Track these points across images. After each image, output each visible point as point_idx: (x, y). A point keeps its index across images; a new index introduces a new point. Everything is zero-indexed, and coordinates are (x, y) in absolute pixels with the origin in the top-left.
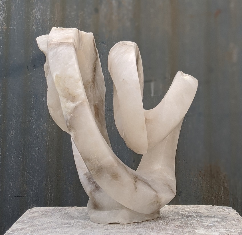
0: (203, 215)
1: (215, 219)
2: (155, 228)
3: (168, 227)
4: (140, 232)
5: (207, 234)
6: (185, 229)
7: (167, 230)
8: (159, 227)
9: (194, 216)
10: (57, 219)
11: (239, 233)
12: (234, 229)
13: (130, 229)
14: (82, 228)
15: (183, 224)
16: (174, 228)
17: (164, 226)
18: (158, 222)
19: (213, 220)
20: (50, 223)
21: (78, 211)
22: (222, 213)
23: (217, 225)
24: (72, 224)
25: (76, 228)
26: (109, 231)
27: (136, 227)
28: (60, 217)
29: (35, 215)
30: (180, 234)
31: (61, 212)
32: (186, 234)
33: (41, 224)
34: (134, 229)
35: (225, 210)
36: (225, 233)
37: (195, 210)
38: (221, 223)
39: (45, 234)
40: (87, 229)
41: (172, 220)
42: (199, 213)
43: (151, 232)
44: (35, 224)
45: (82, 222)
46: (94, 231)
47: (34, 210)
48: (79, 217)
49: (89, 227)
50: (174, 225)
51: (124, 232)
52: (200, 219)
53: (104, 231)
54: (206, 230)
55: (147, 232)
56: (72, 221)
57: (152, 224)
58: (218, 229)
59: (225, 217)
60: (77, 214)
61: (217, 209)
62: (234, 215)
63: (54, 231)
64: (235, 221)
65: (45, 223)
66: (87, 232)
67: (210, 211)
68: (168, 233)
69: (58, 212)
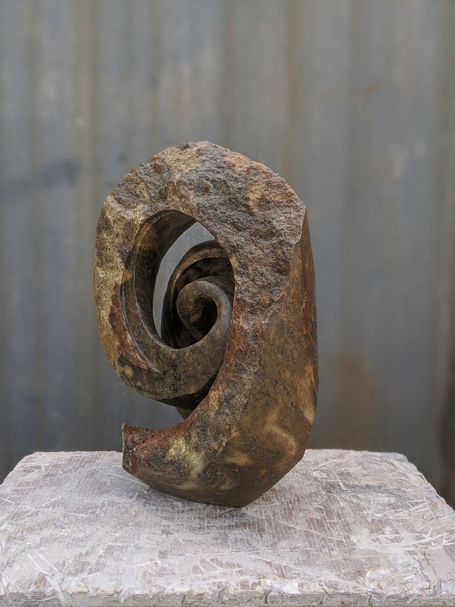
0: (356, 483)
1: (384, 495)
2: (267, 530)
3: (292, 526)
4: (235, 543)
5: (379, 552)
6: (328, 531)
7: (292, 535)
8: (275, 524)
9: (339, 485)
10: (72, 491)
11: (446, 546)
12: (430, 531)
13: (216, 533)
14: (115, 527)
15: (322, 515)
16: (305, 530)
17: (284, 523)
18: (271, 507)
19: (381, 502)
20: (54, 505)
21: (116, 466)
22: (393, 478)
23: (392, 518)
24: (98, 513)
25: (103, 527)
26: (171, 538)
27: (227, 525)
28: (77, 486)
29: (32, 477)
30: (321, 551)
31: (83, 469)
32: (334, 553)
33: (35, 508)
34: (223, 531)
35: (395, 468)
36: (416, 547)
37: (338, 465)
38: (400, 512)
39: (36, 547)
40: (126, 531)
41: (298, 501)
42: (349, 478)
43: (258, 542)
44: (23, 510)
45: (119, 503)
46: (139, 539)
47: (33, 462)
48: (115, 487)
49: (129, 524)
50: (305, 517)
51: (203, 543)
52: (353, 496)
53: (160, 540)
54: (374, 536)
55: (251, 544)
56: (98, 501)
57: (260, 515)
58: (398, 533)
59: (403, 492)
60: (113, 476)
61: (381, 463)
62: (417, 482)
63: (57, 536)
64: (425, 504)
65: (44, 505)
66: (124, 539)
67: (367, 469)
68: (295, 548)
69: (77, 469)
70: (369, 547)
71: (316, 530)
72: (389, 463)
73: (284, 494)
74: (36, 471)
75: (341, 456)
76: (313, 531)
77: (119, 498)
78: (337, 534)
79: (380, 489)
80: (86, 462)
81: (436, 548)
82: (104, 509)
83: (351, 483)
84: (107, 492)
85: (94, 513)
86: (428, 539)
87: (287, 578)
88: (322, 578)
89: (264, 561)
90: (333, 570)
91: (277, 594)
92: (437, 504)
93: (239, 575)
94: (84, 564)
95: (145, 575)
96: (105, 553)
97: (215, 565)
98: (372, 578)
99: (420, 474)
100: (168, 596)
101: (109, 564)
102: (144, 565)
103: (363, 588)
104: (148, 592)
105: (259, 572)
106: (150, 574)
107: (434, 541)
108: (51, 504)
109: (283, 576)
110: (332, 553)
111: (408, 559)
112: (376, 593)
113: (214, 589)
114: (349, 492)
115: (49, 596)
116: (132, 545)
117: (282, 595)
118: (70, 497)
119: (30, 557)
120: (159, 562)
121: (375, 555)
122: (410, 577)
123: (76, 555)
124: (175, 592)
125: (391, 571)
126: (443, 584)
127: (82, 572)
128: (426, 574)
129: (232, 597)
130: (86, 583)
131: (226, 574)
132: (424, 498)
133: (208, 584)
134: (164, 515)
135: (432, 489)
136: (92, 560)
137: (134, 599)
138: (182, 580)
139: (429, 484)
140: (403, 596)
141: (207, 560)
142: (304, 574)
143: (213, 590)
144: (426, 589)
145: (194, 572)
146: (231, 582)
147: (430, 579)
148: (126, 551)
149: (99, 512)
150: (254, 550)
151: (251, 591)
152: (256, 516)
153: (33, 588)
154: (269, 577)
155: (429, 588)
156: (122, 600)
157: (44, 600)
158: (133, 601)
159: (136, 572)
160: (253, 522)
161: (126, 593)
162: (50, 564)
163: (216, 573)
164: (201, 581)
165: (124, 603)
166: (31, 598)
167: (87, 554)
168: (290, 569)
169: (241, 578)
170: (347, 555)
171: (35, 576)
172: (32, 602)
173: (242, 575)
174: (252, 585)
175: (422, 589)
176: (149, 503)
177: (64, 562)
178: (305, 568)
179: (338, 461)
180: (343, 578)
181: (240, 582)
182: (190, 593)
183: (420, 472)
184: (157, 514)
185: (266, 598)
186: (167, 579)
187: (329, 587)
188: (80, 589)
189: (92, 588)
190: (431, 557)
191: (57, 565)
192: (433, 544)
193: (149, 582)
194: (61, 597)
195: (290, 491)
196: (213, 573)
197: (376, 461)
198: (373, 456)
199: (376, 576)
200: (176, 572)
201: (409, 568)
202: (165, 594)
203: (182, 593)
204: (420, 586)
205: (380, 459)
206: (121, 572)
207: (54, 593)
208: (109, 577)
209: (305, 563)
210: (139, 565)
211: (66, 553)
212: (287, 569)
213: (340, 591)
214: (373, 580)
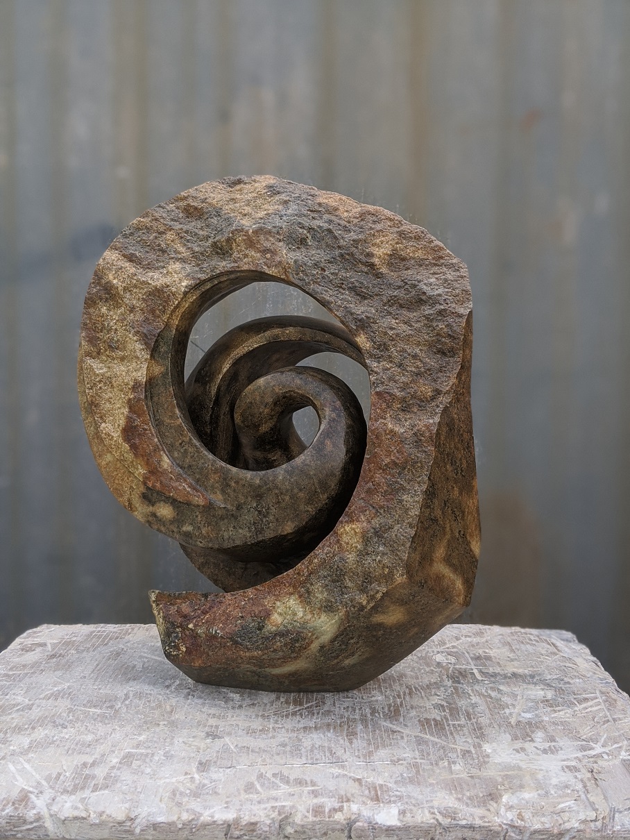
0: (498, 670)
1: (538, 687)
2: (360, 733)
3: (398, 729)
4: (312, 751)
5: (524, 767)
6: (450, 737)
7: (396, 741)
8: (373, 726)
9: (473, 674)
10: (85, 677)
11: (624, 761)
12: (603, 739)
13: (284, 737)
14: (140, 726)
15: (443, 714)
16: (417, 734)
17: (387, 724)
18: (369, 702)
19: (532, 697)
20: (56, 696)
21: (153, 644)
22: (554, 664)
23: (547, 719)
24: (117, 707)
25: (121, 726)
26: (218, 743)
27: (302, 726)
28: (94, 670)
29: (31, 657)
30: (437, 764)
31: (105, 647)
32: (456, 768)
33: (29, 700)
34: (295, 735)
35: (558, 650)
36: (580, 761)
37: (473, 646)
38: (559, 711)
39: (22, 753)
40: (154, 733)
41: (410, 694)
42: (488, 663)
43: (345, 751)
44: (12, 702)
45: (150, 694)
46: (172, 744)
47: (37, 637)
48: (148, 673)
49: (161, 723)
50: (419, 716)
51: (264, 751)
52: (491, 688)
53: (202, 745)
54: (518, 745)
55: (335, 753)
56: (121, 690)
57: (353, 713)
58: (554, 741)
59: (566, 683)
60: (146, 658)
61: (536, 644)
62: (588, 671)
63: (55, 739)
64: (597, 700)
65: (42, 696)
66: (150, 744)
67: (516, 651)
68: (399, 760)
69: (97, 647)
70: (509, 760)
71: (432, 734)
72: (549, 644)
73: (390, 685)
74: (39, 650)
75: (480, 634)
76: (428, 737)
77: (152, 687)
78: (463, 742)
79: (532, 679)
80: (111, 639)
81: (611, 763)
82: (127, 702)
83: (491, 670)
84: (134, 680)
85: (112, 707)
86: (598, 749)
87: (383, 802)
88: (436, 804)
89: (350, 777)
90: (453, 792)
91: (366, 825)
92: (615, 701)
93: (312, 796)
94: (87, 777)
95: (174, 795)
96: (120, 763)
97: (278, 781)
98: (511, 803)
99: (595, 659)
100: (205, 826)
101: (124, 779)
102: (174, 780)
103: (496, 818)
104: (175, 818)
105: (343, 793)
106: (181, 794)
107: (607, 753)
108: (52, 694)
109: (377, 799)
110: (453, 768)
111: (567, 777)
112: (514, 827)
113: (273, 816)
114: (486, 682)
115: (32, 823)
116: (161, 752)
117: (375, 828)
118: (81, 685)
119: (11, 766)
120: (196, 776)
121: (516, 772)
122: (567, 804)
123: (77, 765)
124: (215, 819)
125: (539, 795)
126: (617, 815)
127: (83, 788)
128: (592, 799)
129: (299, 829)
130: (86, 805)
131: (293, 795)
132: (598, 692)
133: (265, 809)
134: (212, 711)
135: (611, 680)
136: (100, 772)
137: (155, 830)
138: (227, 803)
139: (607, 673)
140: (556, 831)
141: (267, 775)
142: (409, 797)
143: (271, 817)
144: (591, 821)
145: (246, 791)
146: (299, 807)
147: (597, 807)
148: (151, 761)
149: (119, 706)
150: (338, 762)
151: (327, 819)
152: (346, 715)
153: (9, 810)
154: (356, 800)
155: (595, 821)
156: (138, 831)
157: (24, 828)
158: (154, 832)
159: (161, 790)
160: (341, 723)
161: (144, 820)
162: (38, 777)
163: (279, 793)
164: (255, 804)
165: (140, 834)
166: (5, 825)
167: (93, 764)
168: (389, 789)
169: (315, 801)
170: (474, 771)
171: (15, 794)
172: (7, 831)
173: (316, 797)
174: (330, 811)
175: (584, 822)
176: (192, 695)
177: (59, 774)
178: (410, 788)
179: (475, 640)
180: (467, 803)
181: (313, 806)
182: (237, 821)
183: (594, 656)
184: (202, 710)
185: (350, 831)
186: (206, 801)
187: (445, 816)
188: (76, 813)
189: (95, 812)
190: (601, 776)
191: (48, 779)
192: (605, 757)
193: (179, 804)
194: (49, 824)
195: (399, 680)
196: (274, 793)
197: (531, 640)
198: (526, 634)
199: (516, 801)
200: (220, 791)
201: (566, 791)
202: (200, 822)
203: (225, 821)
204: (582, 817)
205: (536, 638)
206: (140, 790)
207: (39, 818)
208: (121, 796)
209: (411, 781)
210: (167, 780)
211: (64, 763)
212: (385, 789)
213: (461, 823)
214: (511, 807)
